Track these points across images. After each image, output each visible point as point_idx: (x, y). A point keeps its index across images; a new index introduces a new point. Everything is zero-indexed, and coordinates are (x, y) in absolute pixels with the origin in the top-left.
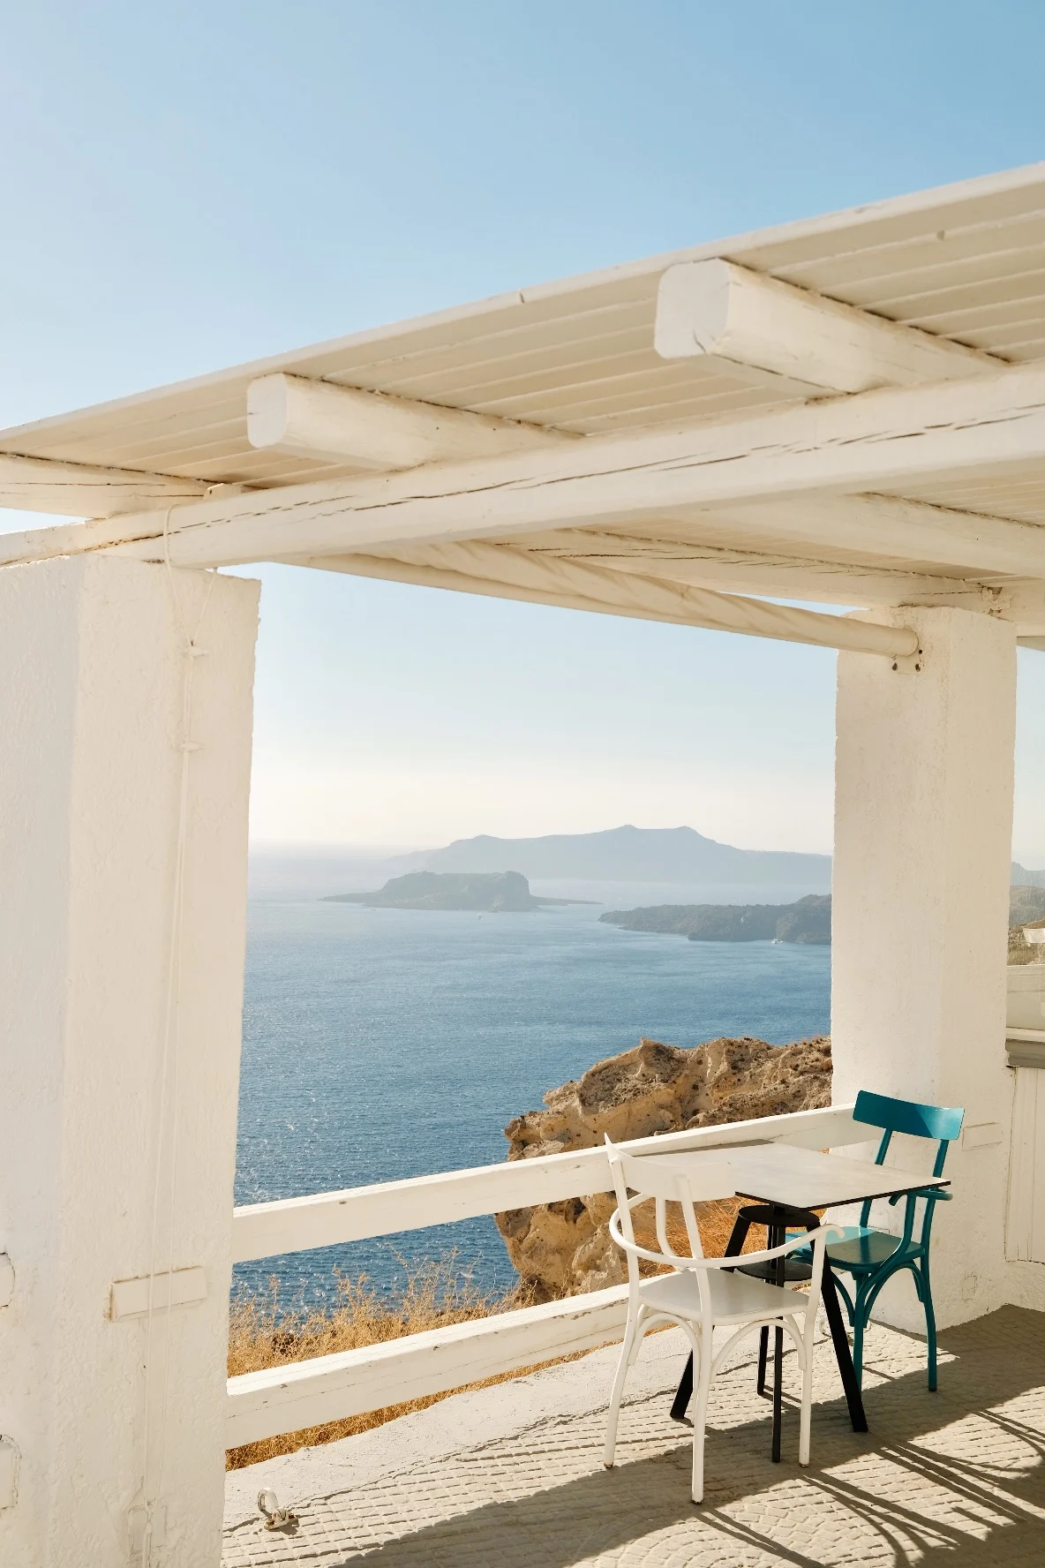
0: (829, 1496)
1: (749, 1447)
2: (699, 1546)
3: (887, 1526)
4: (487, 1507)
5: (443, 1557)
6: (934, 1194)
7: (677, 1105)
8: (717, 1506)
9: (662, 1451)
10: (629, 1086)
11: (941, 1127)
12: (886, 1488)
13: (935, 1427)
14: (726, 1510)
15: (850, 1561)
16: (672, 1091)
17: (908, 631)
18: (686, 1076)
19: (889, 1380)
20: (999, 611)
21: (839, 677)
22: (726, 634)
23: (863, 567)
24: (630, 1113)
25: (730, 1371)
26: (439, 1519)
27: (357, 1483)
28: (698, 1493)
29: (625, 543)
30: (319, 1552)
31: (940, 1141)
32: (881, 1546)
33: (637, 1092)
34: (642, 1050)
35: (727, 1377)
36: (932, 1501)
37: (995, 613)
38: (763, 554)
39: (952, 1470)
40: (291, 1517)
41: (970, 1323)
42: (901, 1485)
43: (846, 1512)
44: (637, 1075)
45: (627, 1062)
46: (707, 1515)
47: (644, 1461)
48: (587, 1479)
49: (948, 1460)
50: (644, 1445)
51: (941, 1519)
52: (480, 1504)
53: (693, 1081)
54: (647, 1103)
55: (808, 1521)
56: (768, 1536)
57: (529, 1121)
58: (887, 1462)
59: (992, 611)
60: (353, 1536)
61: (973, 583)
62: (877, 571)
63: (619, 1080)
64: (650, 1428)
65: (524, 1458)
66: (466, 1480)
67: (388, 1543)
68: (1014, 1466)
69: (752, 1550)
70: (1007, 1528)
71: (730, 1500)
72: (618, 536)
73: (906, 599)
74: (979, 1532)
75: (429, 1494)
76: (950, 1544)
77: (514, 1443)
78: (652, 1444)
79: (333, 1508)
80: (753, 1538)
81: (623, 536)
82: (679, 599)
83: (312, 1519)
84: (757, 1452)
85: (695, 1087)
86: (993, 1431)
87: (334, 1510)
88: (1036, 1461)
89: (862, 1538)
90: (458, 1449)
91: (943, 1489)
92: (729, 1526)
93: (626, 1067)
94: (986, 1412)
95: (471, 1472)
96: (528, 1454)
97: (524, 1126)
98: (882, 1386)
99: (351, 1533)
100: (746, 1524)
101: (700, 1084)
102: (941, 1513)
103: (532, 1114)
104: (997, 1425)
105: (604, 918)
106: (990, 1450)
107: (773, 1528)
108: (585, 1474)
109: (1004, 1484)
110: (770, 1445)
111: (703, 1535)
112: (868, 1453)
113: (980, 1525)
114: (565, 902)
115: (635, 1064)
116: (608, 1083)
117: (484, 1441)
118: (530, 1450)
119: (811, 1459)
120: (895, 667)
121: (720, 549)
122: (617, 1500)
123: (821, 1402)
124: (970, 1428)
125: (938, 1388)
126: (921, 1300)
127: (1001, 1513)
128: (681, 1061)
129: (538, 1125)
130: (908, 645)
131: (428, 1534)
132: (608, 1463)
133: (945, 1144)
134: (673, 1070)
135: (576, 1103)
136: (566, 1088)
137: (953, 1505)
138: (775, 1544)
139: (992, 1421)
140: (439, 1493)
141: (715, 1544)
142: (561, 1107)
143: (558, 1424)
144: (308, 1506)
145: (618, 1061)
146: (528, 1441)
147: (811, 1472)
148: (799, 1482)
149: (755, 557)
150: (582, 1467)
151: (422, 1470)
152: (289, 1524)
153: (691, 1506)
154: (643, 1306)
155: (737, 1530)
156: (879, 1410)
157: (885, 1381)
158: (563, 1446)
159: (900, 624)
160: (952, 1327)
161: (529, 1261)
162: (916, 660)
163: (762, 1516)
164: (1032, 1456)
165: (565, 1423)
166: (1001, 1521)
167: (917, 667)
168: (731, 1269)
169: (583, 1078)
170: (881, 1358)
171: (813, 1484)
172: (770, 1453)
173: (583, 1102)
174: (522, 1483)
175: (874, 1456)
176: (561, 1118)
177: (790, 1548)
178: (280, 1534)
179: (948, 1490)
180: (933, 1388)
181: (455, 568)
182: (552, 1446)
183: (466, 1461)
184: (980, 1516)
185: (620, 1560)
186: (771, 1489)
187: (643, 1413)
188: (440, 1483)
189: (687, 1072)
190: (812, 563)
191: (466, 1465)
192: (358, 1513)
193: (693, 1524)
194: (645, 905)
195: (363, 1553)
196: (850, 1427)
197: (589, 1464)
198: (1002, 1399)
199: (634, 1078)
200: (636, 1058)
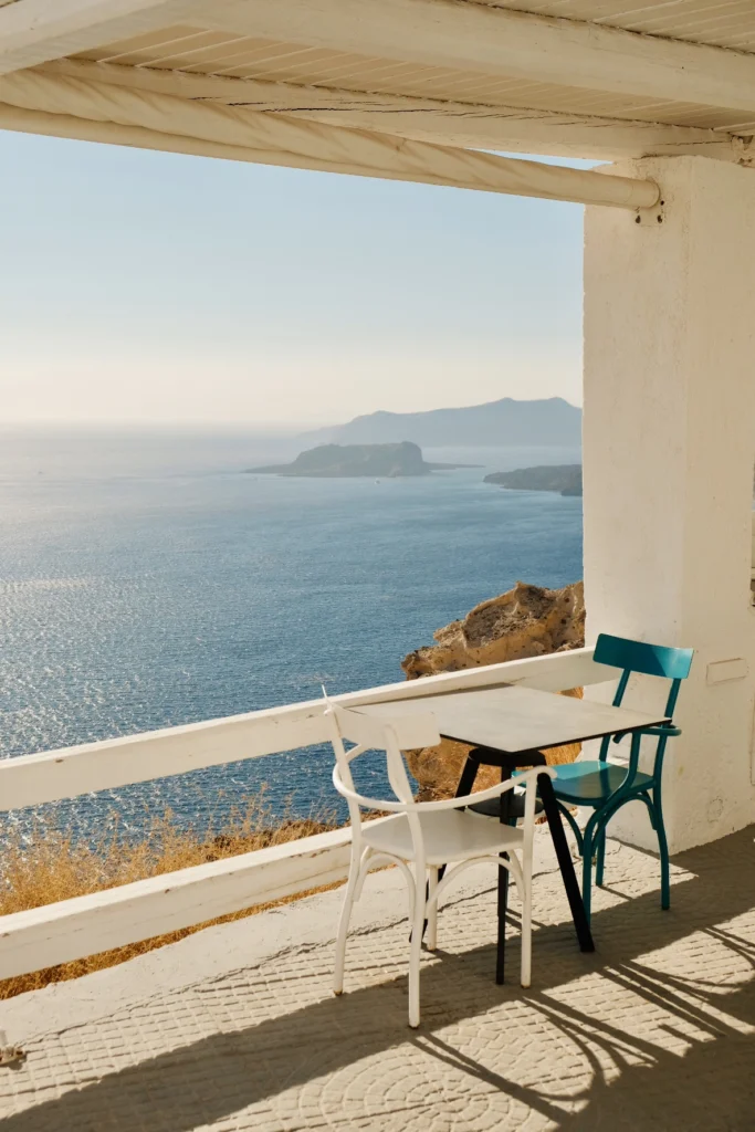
0: (543, 1017)
1: (478, 970)
2: (404, 1070)
3: (592, 1046)
4: (212, 1038)
5: (154, 1089)
6: (665, 730)
7: (549, 638)
8: (432, 1030)
9: (393, 977)
10: (507, 622)
11: (673, 666)
12: (599, 1007)
13: (660, 944)
14: (440, 1034)
15: (548, 1081)
16: (543, 626)
17: (650, 182)
18: (556, 612)
19: (626, 900)
20: (750, 161)
21: (586, 234)
22: (454, 190)
23: (601, 118)
24: (508, 645)
25: (478, 895)
26: (163, 1051)
27: (92, 1017)
28: (414, 1017)
29: (335, 96)
30: (38, 1087)
31: (672, 680)
32: (581, 1065)
33: (514, 627)
34: (517, 591)
35: (473, 901)
36: (640, 1019)
37: (746, 163)
38: (491, 106)
39: (667, 987)
40: (19, 1053)
41: (714, 842)
42: (614, 1003)
43: (555, 1032)
44: (513, 613)
45: (505, 602)
46: (422, 1039)
47: (374, 987)
48: (315, 1006)
49: (665, 978)
50: (378, 970)
51: (644, 1037)
52: (205, 1035)
53: (562, 616)
54: (522, 636)
55: (516, 1043)
56: (473, 1058)
57: (422, 654)
58: (607, 981)
59: (742, 161)
60: (76, 1069)
61: (721, 132)
62: (617, 122)
63: (498, 618)
64: (388, 954)
65: (261, 987)
66: (198, 1011)
67: (107, 1077)
68: (728, 981)
69: (457, 1073)
70: (708, 1045)
71: (447, 1023)
72: (328, 88)
73: (651, 150)
74: (678, 1048)
75: (160, 1026)
76: (647, 1061)
77: (255, 972)
78: (385, 970)
79: (64, 1042)
80: (459, 1061)
81: (334, 88)
82: (393, 152)
83: (40, 1054)
84: (483, 974)
85: (563, 622)
86: (715, 948)
87: (64, 1044)
88: (746, 977)
89: (564, 1058)
90: (199, 980)
91: (653, 1006)
92: (439, 1050)
93: (504, 606)
94: (713, 929)
95: (205, 1002)
96: (264, 983)
97: (418, 659)
98: (619, 907)
99: (75, 1067)
100: (456, 1047)
101: (568, 619)
102: (647, 1029)
103: (425, 648)
104: (718, 941)
105: (489, 479)
106: (707, 966)
107: (482, 1050)
108: (314, 1002)
109: (714, 1000)
110: (494, 968)
111: (413, 1060)
112: (590, 973)
113: (681, 1041)
114: (452, 467)
115: (512, 604)
116: (489, 620)
117: (224, 972)
118: (267, 979)
119: (532, 981)
120: (638, 220)
121: (443, 101)
122: (339, 1026)
123: (557, 923)
124: (694, 945)
125: (671, 905)
126: (654, 828)
127: (703, 1028)
128: (551, 600)
129: (430, 658)
130: (649, 196)
131: (148, 1067)
132: (338, 990)
133: (677, 683)
134: (544, 608)
135: (462, 638)
136: (453, 626)
137: (660, 1022)
138: (480, 1067)
139: (716, 937)
140: (170, 1024)
141: (421, 1068)
142: (448, 642)
143: (301, 952)
144: (41, 1041)
145: (496, 602)
146: (269, 970)
147: (532, 994)
148: (518, 1003)
149: (482, 108)
150: (313, 994)
151: (160, 1002)
152: (16, 1060)
153: (407, 1030)
154: (367, 848)
155: (446, 1054)
156: (610, 929)
157: (623, 900)
158: (300, 974)
159: (643, 176)
160: (697, 847)
161: (425, 771)
162: (657, 212)
163: (473, 1039)
164: (746, 971)
165: (307, 951)
166: (702, 1036)
167: (659, 219)
168: (462, 809)
169: (467, 616)
170: (624, 878)
171: (529, 1005)
172: (494, 976)
173: (467, 637)
174: (251, 1013)
175: (596, 975)
176: (449, 651)
177: (493, 1070)
178: (7, 1070)
179: (658, 1007)
180: (665, 906)
181: (141, 124)
182: (290, 975)
183: (203, 991)
184: (683, 1032)
185: (325, 1087)
186: (489, 1011)
187: (385, 939)
188: (173, 1014)
189: (556, 609)
190: (546, 114)
191: (202, 996)
192: (87, 1047)
193: (407, 1048)
194: (524, 467)
195: (80, 1087)
196: (578, 948)
197: (322, 991)
198: (729, 916)
199: (511, 615)
200: (513, 598)
